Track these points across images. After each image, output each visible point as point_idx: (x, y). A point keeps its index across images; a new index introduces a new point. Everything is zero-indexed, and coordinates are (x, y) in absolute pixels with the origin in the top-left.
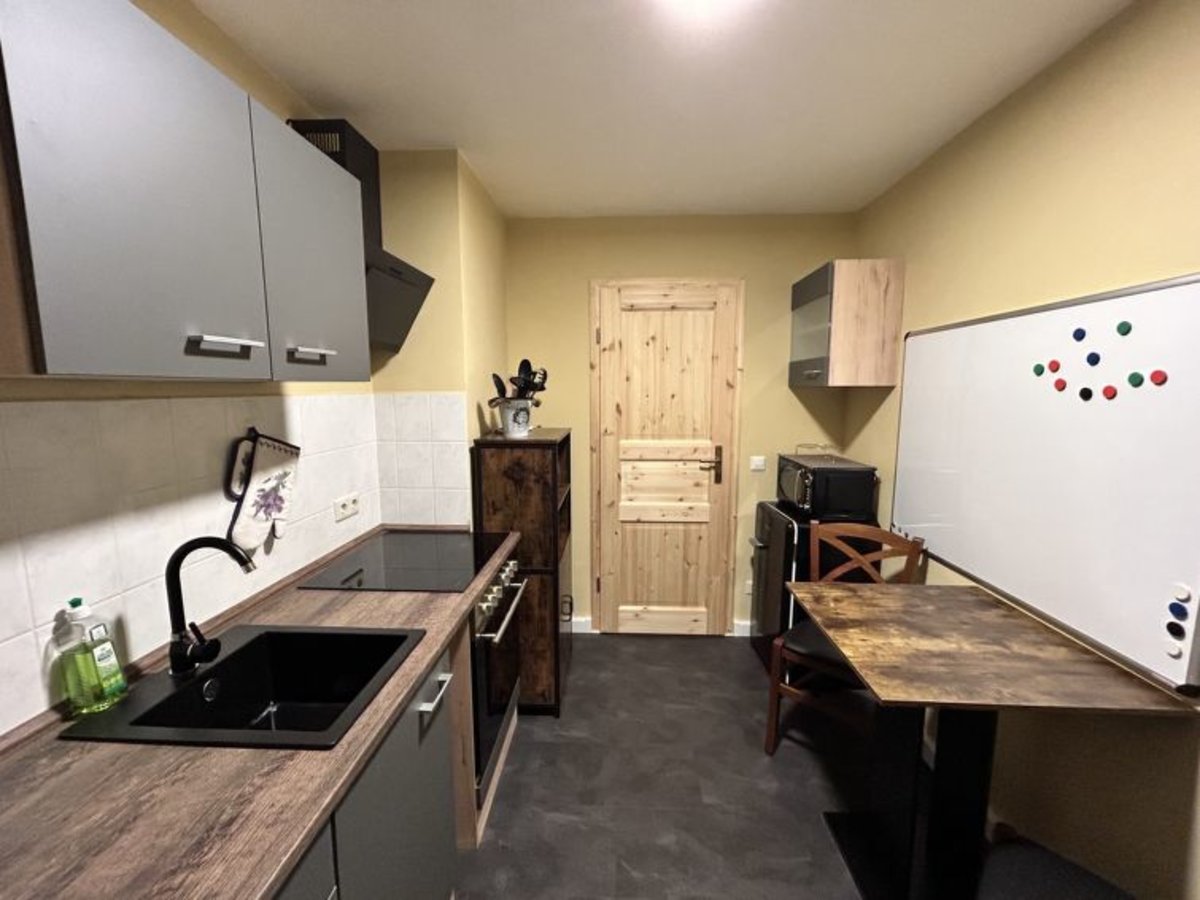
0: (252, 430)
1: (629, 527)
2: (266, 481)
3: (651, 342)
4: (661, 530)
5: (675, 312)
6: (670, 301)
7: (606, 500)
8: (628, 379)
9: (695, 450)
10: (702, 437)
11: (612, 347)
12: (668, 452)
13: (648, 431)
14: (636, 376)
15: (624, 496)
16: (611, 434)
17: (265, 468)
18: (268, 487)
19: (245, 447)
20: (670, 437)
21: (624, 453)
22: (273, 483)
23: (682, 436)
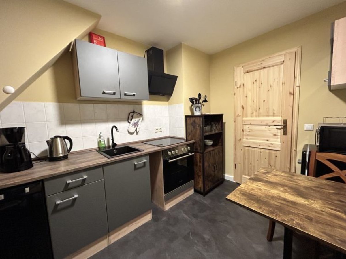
0: (134, 111)
1: (246, 148)
2: (135, 121)
3: (255, 82)
4: (259, 151)
5: (265, 69)
6: (263, 66)
7: (238, 138)
8: (246, 97)
9: (274, 121)
10: (277, 116)
11: (240, 86)
12: (262, 122)
13: (254, 114)
14: (249, 95)
15: (244, 137)
16: (240, 116)
17: (135, 118)
18: (136, 122)
19: (132, 114)
20: (263, 116)
21: (245, 122)
22: (137, 121)
23: (268, 116)
